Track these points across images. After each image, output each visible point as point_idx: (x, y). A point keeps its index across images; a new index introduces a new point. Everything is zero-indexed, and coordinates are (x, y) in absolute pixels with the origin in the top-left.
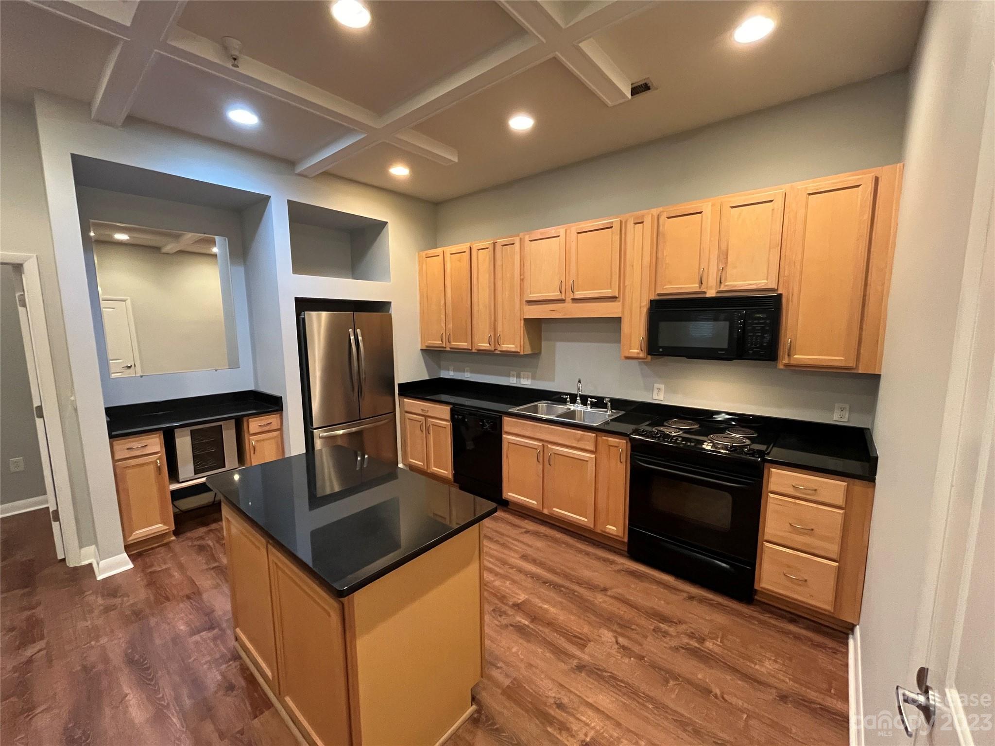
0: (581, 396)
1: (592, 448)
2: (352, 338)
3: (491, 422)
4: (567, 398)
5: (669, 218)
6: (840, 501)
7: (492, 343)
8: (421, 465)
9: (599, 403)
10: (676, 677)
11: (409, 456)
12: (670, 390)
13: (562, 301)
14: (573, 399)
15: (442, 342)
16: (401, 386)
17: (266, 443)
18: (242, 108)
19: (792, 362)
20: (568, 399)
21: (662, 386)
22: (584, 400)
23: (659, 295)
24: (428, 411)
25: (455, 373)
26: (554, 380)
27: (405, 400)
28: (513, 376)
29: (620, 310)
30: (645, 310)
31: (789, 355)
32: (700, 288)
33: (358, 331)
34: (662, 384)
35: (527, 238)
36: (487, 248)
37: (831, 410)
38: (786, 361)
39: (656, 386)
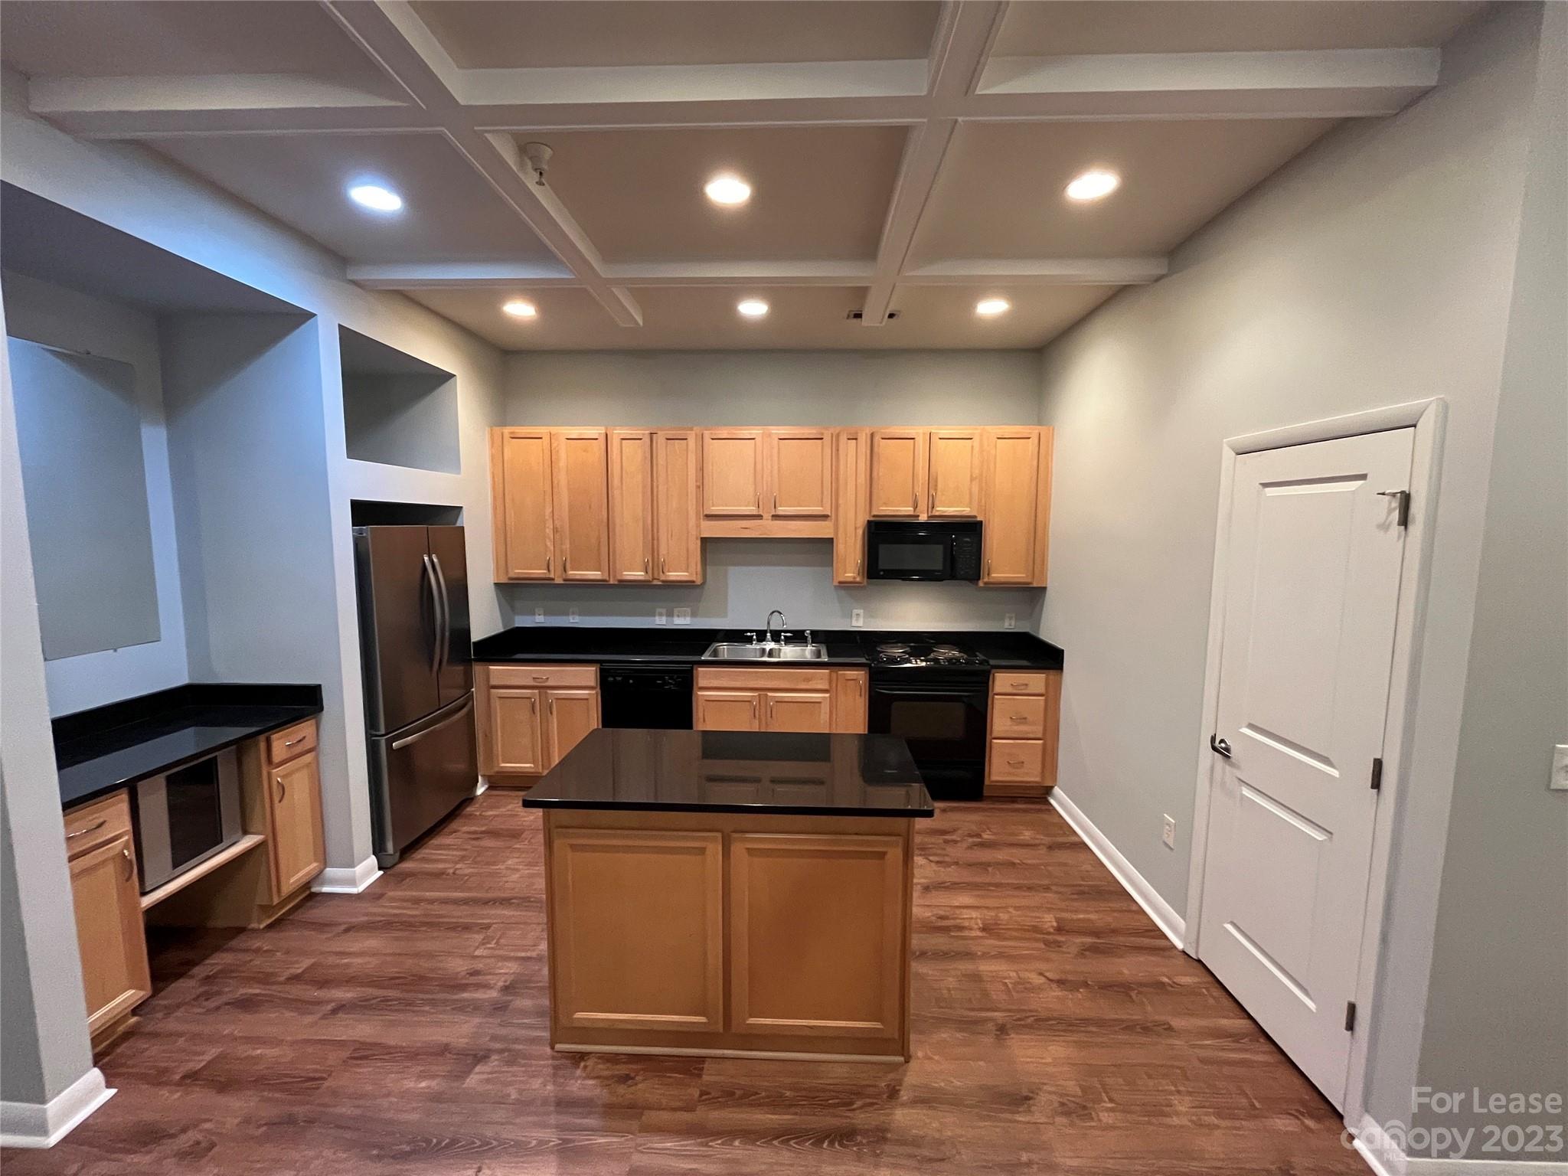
0: (771, 631)
1: (826, 686)
2: (430, 569)
3: (678, 678)
4: (753, 636)
5: (883, 439)
6: (1042, 690)
7: (650, 572)
8: (530, 767)
9: (797, 637)
10: (989, 864)
11: (500, 758)
12: (870, 615)
13: (759, 517)
14: (761, 636)
15: (549, 570)
16: (476, 645)
17: (296, 776)
18: (372, 183)
19: (991, 580)
20: (755, 637)
21: (861, 612)
22: (776, 636)
23: (874, 516)
24: (548, 678)
25: (547, 618)
26: (725, 616)
27: (491, 667)
28: (661, 615)
29: (832, 531)
30: (860, 532)
31: (988, 574)
32: (914, 511)
33: (435, 557)
34: (860, 609)
35: (707, 433)
36: (641, 439)
37: (1002, 619)
38: (986, 580)
39: (855, 611)
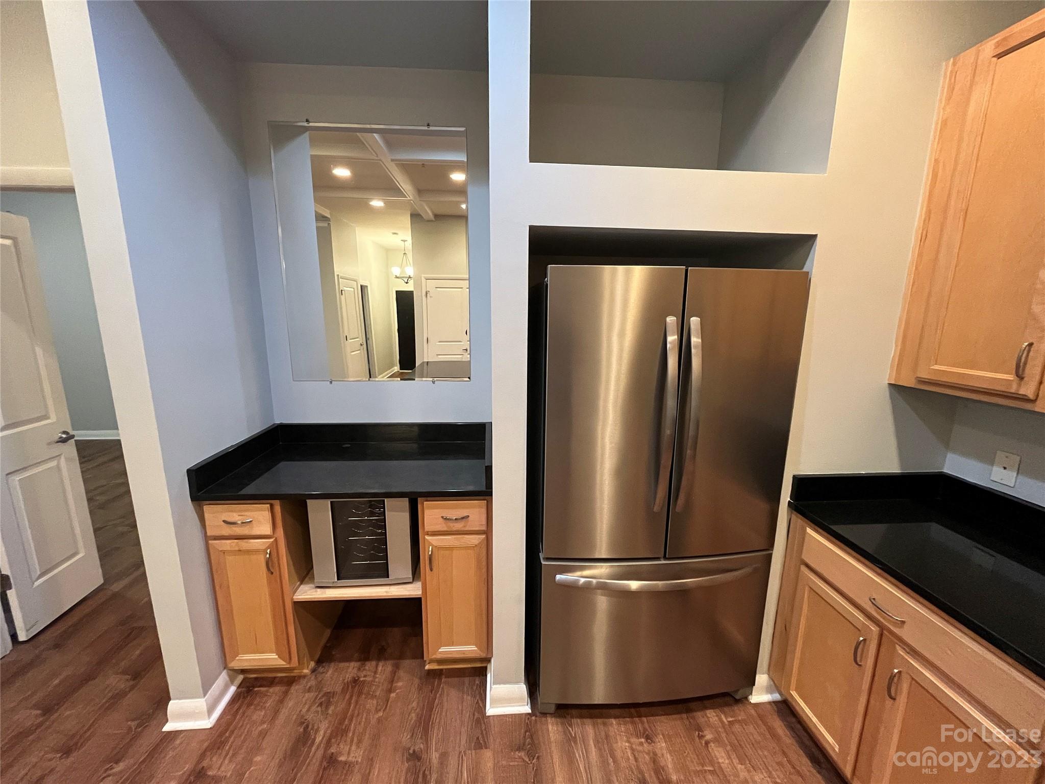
2: (672, 338)
11: (793, 680)
16: (801, 483)
17: (456, 554)
33: (695, 321)
